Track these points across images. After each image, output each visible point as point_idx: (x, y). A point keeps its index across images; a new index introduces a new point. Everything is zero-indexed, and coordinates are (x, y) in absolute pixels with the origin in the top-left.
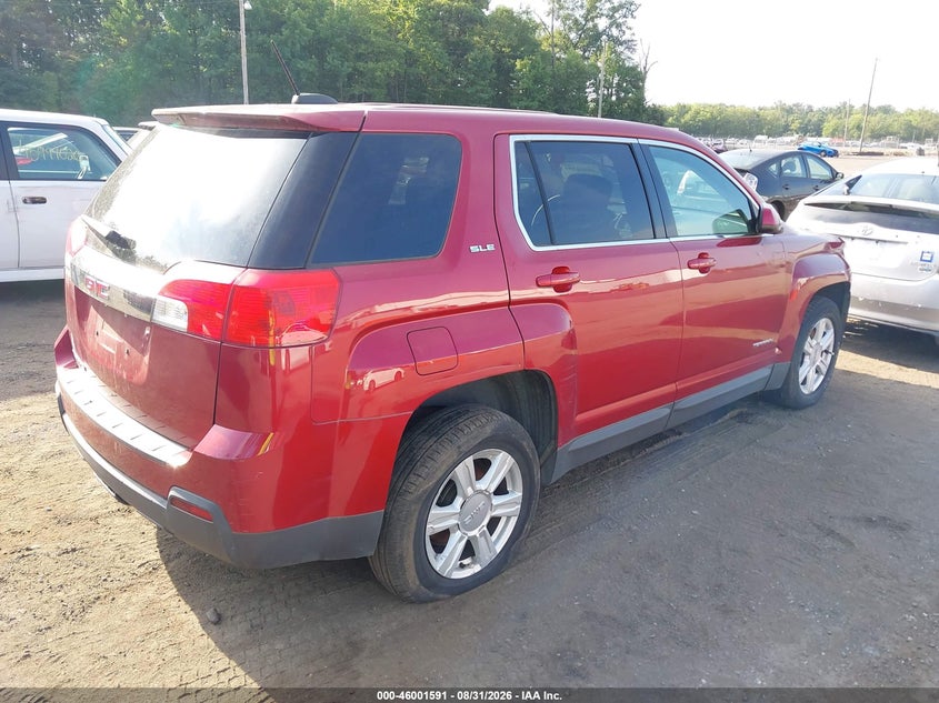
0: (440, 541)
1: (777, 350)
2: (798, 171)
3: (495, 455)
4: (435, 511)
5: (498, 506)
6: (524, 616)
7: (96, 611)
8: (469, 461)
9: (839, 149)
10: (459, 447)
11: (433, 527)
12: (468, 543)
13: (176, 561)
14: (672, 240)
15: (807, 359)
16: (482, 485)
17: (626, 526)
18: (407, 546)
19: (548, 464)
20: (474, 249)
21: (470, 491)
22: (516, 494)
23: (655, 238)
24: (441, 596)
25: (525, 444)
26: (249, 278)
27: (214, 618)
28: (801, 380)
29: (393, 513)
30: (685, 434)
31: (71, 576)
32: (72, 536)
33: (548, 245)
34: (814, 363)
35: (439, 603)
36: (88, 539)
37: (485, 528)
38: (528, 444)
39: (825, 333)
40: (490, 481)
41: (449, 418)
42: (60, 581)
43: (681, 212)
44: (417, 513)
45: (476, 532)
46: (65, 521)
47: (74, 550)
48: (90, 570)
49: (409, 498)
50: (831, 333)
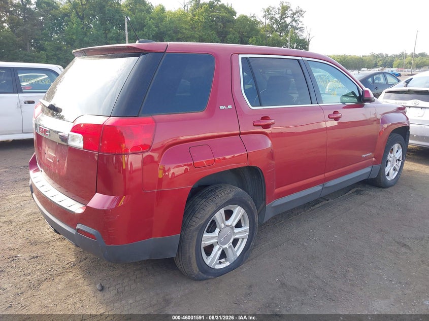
0: (209, 250)
1: (374, 159)
2: (382, 81)
3: (235, 208)
4: (206, 235)
5: (237, 233)
6: (251, 286)
7: (45, 285)
8: (222, 211)
9: (401, 73)
10: (216, 204)
11: (205, 242)
12: (223, 251)
13: (84, 261)
14: (320, 105)
15: (389, 164)
16: (229, 223)
17: (302, 243)
18: (192, 252)
19: (261, 213)
20: (222, 107)
21: (223, 225)
22: (246, 228)
23: (312, 104)
24: (210, 277)
25: (250, 203)
26: (111, 121)
27: (100, 288)
28: (386, 173)
29: (185, 236)
30: (330, 200)
31: (34, 269)
32: (36, 251)
33: (258, 106)
34: (393, 165)
35: (209, 281)
36: (44, 252)
37: (231, 244)
38: (251, 203)
39: (397, 151)
40: (233, 221)
41: (212, 190)
42: (29, 271)
43: (325, 96)
44: (196, 236)
45: (226, 246)
46: (34, 243)
47: (37, 257)
48: (44, 266)
49: (192, 228)
50: (400, 151)
